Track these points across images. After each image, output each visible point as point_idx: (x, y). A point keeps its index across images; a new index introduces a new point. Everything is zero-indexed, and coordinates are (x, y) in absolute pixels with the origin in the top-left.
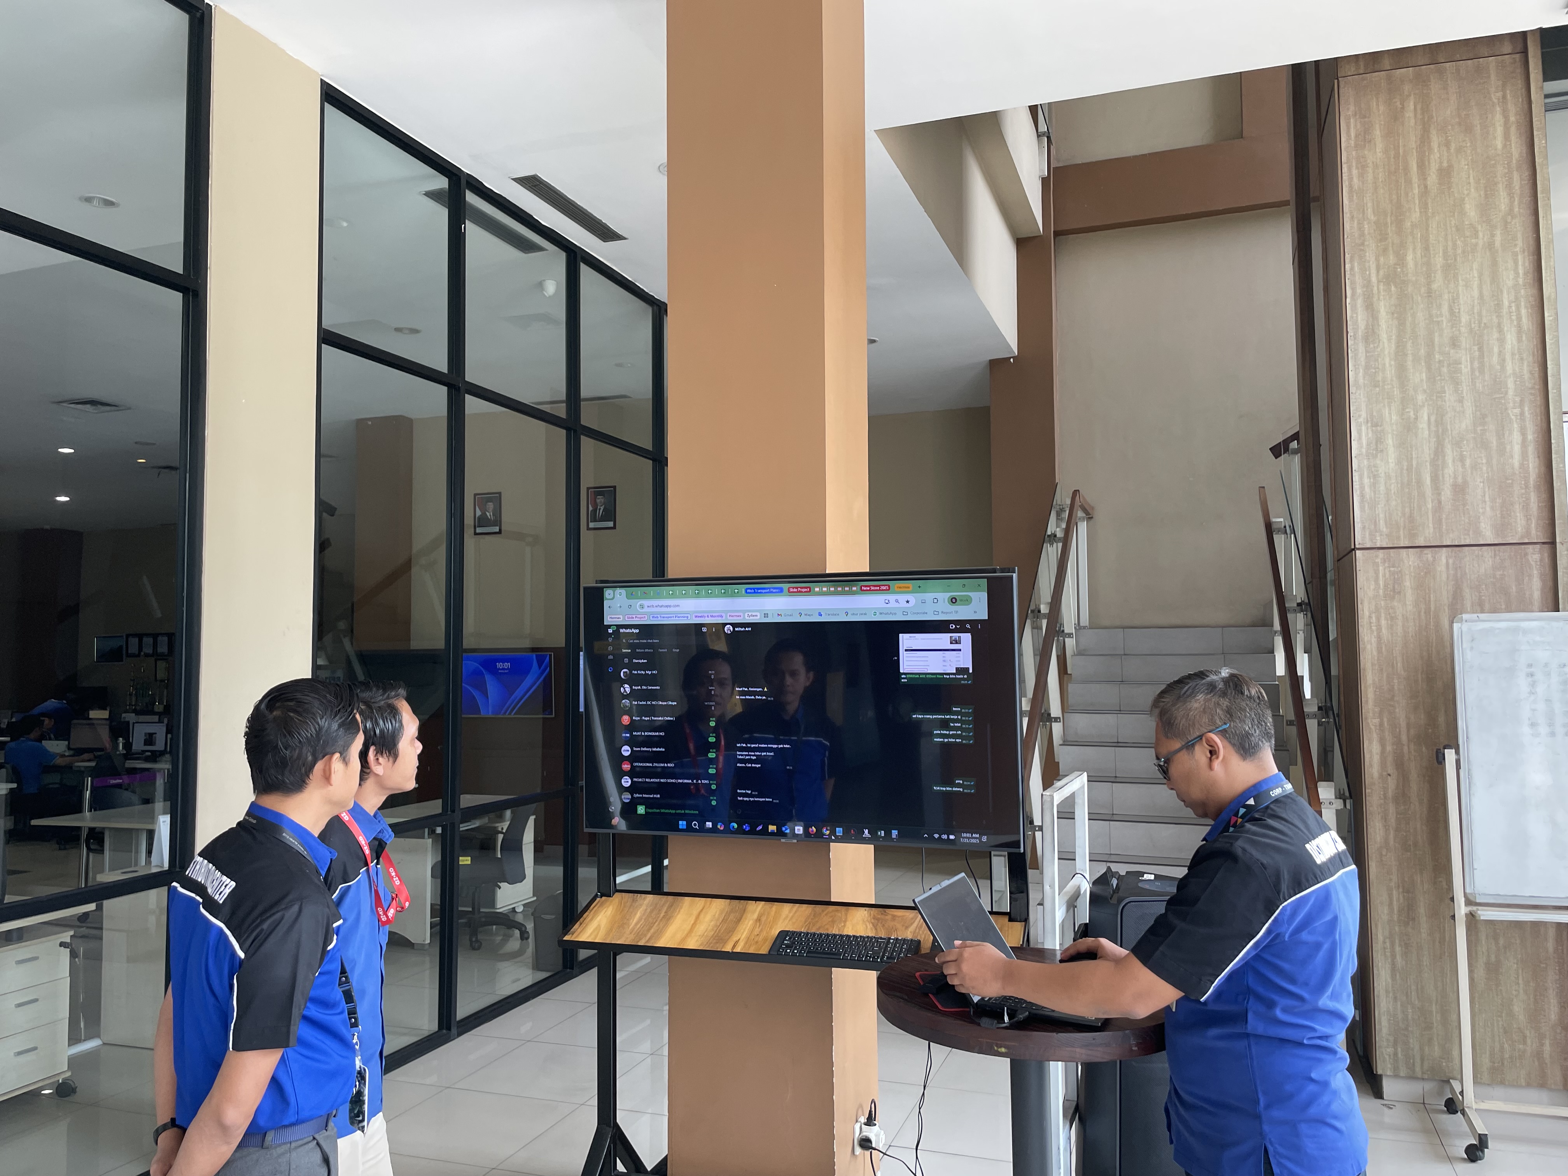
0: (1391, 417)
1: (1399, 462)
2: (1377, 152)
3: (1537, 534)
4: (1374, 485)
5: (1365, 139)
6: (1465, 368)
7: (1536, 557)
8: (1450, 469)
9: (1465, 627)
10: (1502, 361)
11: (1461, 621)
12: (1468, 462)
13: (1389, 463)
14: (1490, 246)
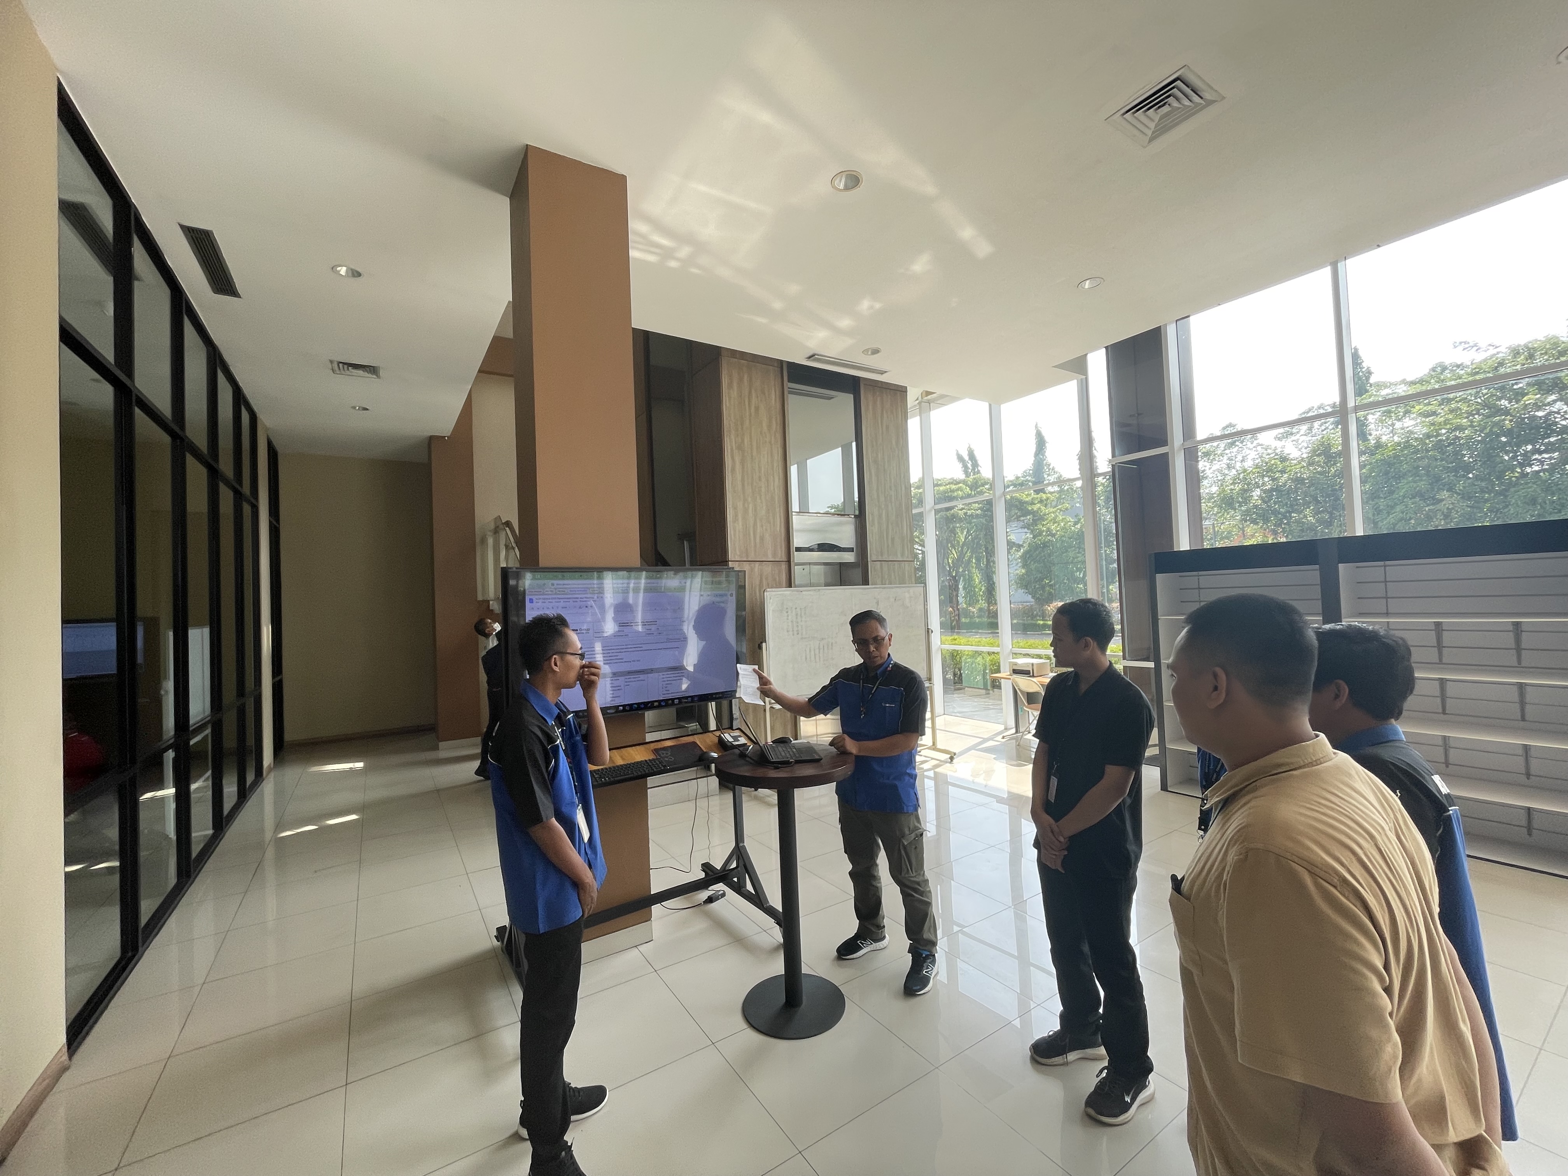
0: (740, 505)
1: (743, 525)
2: (734, 393)
3: (784, 558)
4: (735, 535)
5: (730, 385)
6: (763, 490)
7: (784, 566)
8: (759, 530)
9: (768, 593)
10: (774, 489)
11: (767, 592)
12: (764, 527)
13: (740, 525)
14: (770, 442)
